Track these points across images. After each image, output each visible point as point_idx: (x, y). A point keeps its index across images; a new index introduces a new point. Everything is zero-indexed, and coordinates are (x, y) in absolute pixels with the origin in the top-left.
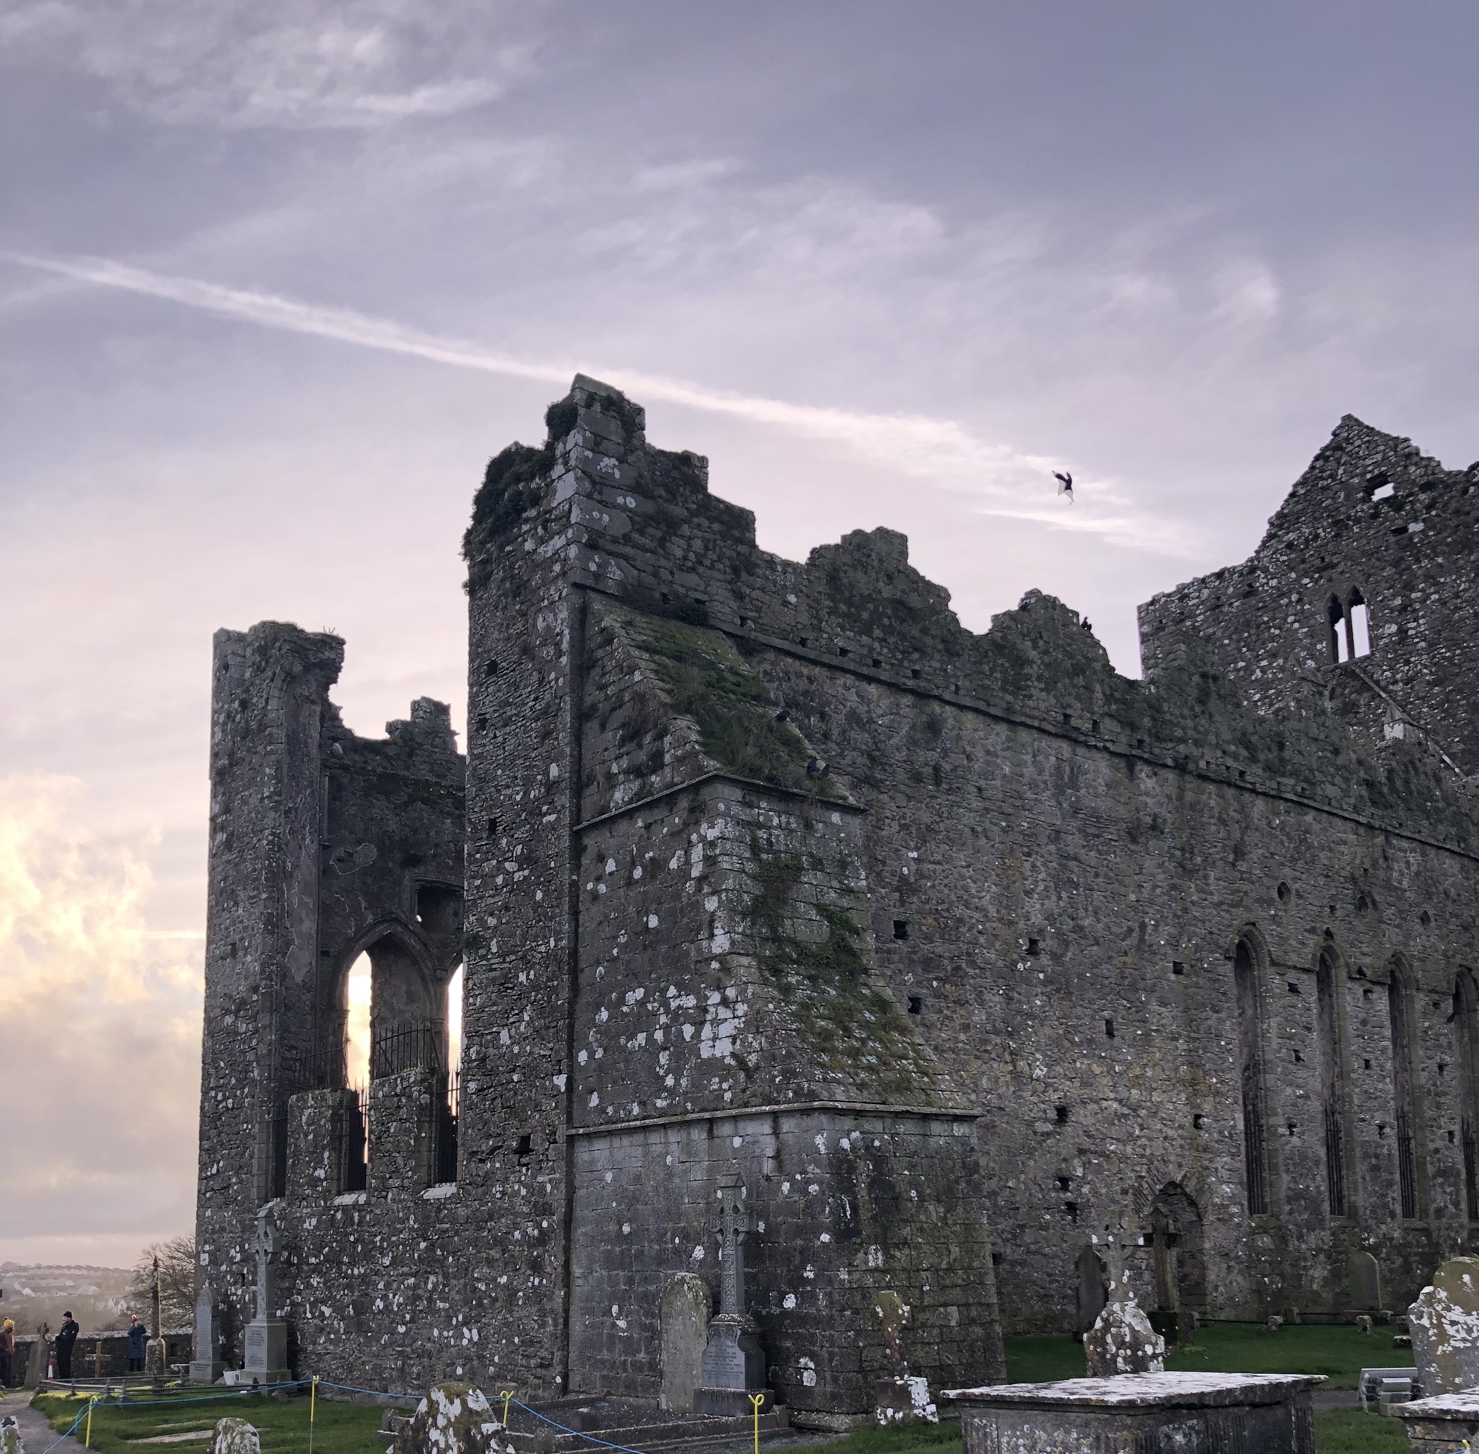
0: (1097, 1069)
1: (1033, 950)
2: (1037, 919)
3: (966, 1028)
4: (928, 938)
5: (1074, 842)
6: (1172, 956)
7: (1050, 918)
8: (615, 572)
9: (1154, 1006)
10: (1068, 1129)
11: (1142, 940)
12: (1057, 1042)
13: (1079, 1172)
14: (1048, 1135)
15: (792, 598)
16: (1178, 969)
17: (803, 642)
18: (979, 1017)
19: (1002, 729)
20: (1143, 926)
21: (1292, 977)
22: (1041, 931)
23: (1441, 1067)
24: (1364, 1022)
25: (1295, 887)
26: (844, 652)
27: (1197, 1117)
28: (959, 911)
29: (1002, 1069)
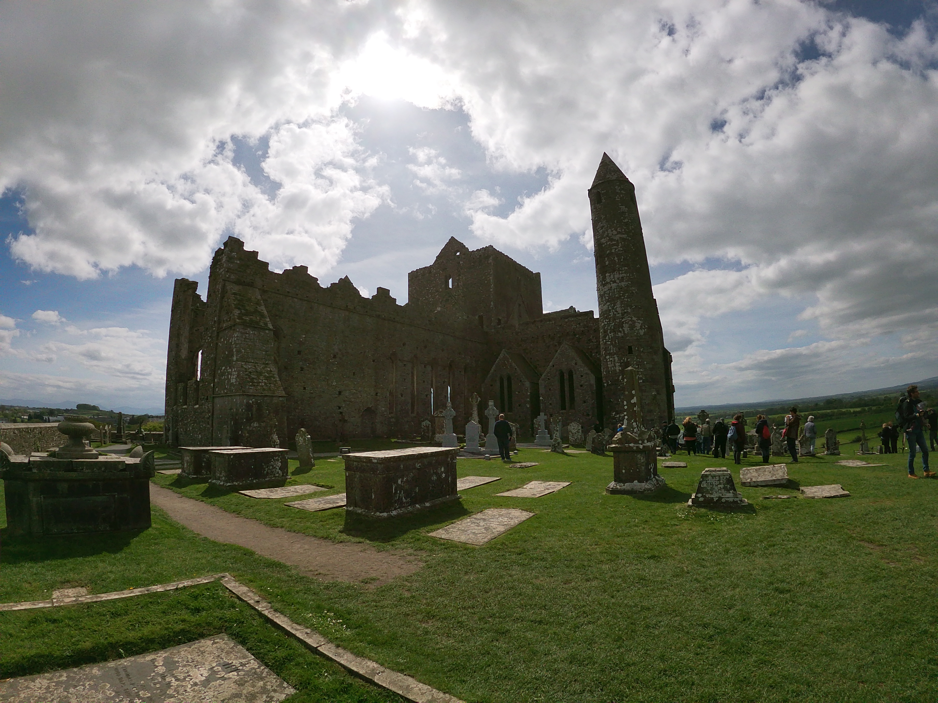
0: (350, 383)
2: (336, 350)
3: (315, 374)
4: (307, 354)
5: (347, 333)
6: (372, 358)
7: (340, 350)
9: (367, 369)
10: (341, 396)
11: (364, 355)
12: (339, 377)
13: (344, 405)
14: (336, 397)
15: (276, 281)
16: (374, 361)
17: (278, 290)
18: (319, 372)
19: (329, 308)
20: (365, 352)
22: (337, 353)
24: (424, 373)
25: (407, 343)
26: (288, 292)
27: (377, 393)
28: (315, 348)
29: (324, 383)
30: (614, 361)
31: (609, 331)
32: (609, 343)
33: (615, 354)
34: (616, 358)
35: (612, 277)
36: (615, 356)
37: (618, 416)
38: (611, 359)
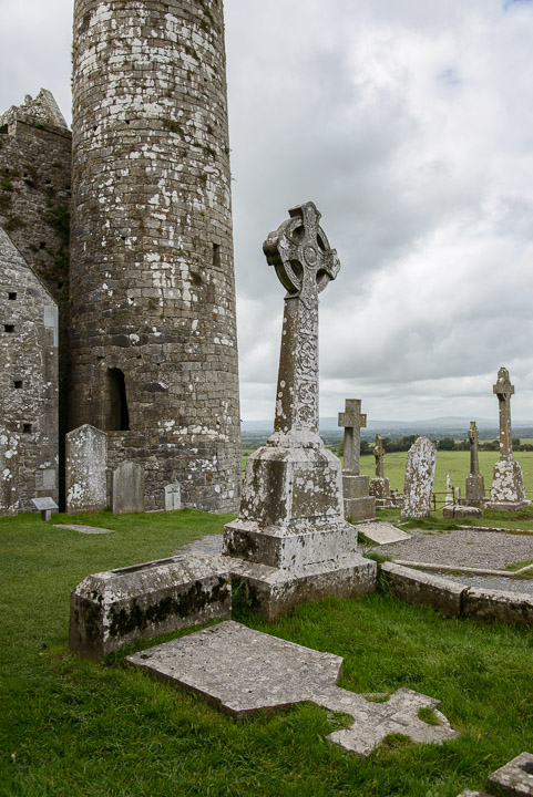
30: (179, 273)
31: (162, 182)
32: (163, 217)
33: (181, 254)
34: (184, 268)
35: (185, 31)
36: (181, 259)
37: (184, 431)
38: (166, 265)
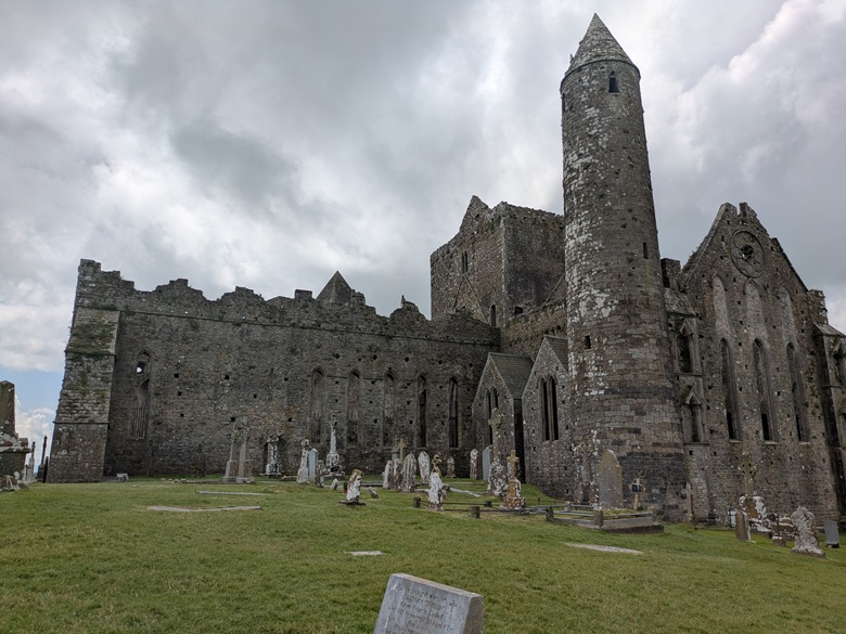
0: (249, 408)
1: (227, 377)
2: (230, 370)
3: (198, 399)
4: (187, 377)
5: (246, 349)
6: (284, 376)
7: (234, 369)
8: (87, 301)
9: (275, 389)
10: (235, 423)
11: (271, 373)
12: (234, 401)
14: (226, 424)
16: (286, 379)
18: (203, 395)
19: (221, 324)
20: (272, 370)
21: (337, 379)
22: (230, 373)
23: (409, 403)
24: (371, 390)
25: (341, 354)
27: (290, 419)
28: (199, 369)
29: (211, 409)
30: (572, 361)
32: (568, 333)
33: (571, 350)
34: (573, 357)
36: (572, 353)
